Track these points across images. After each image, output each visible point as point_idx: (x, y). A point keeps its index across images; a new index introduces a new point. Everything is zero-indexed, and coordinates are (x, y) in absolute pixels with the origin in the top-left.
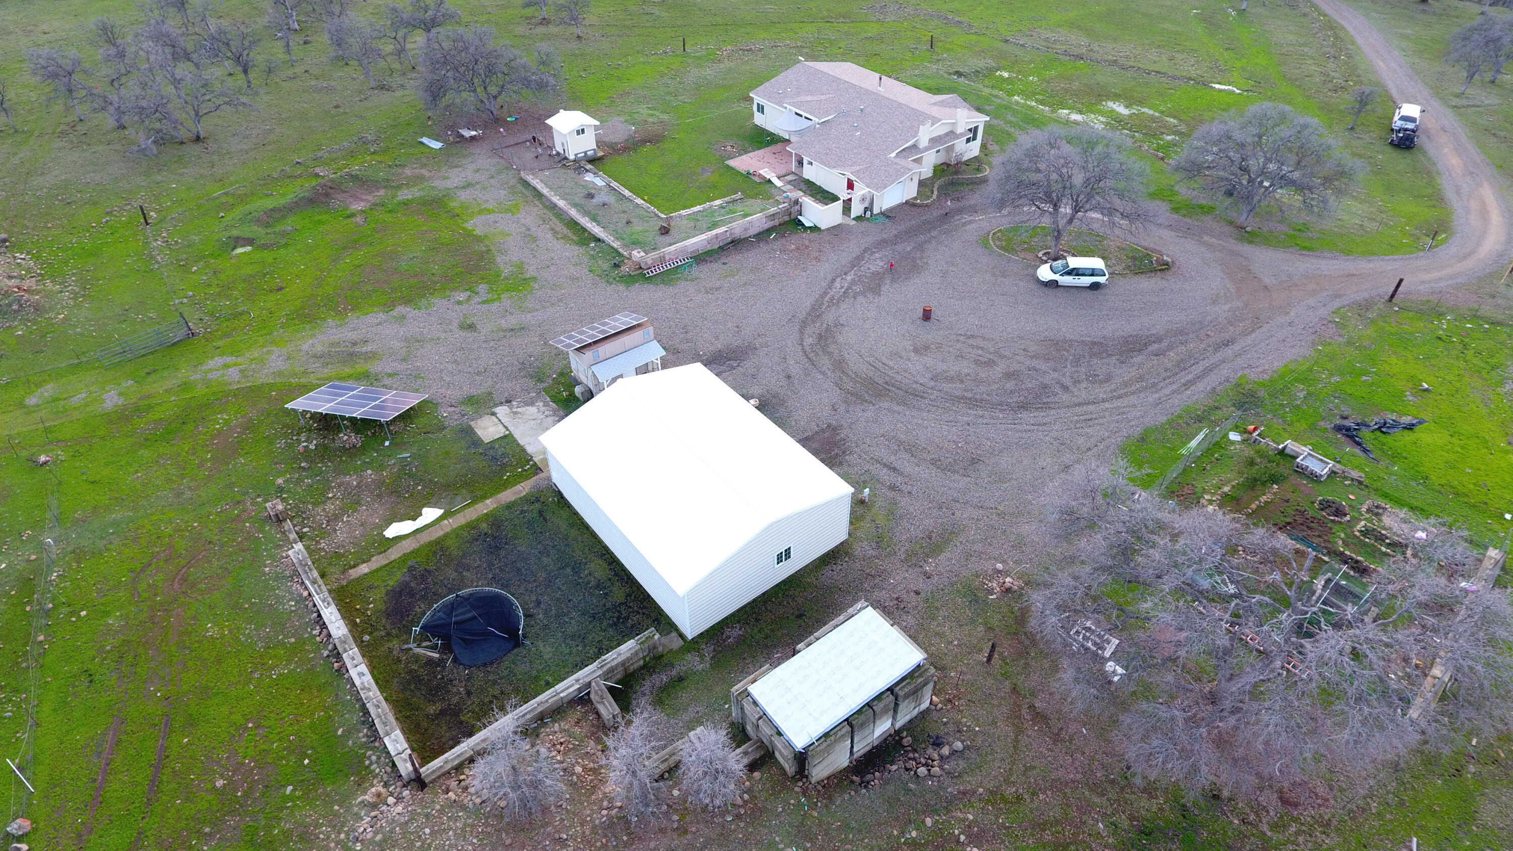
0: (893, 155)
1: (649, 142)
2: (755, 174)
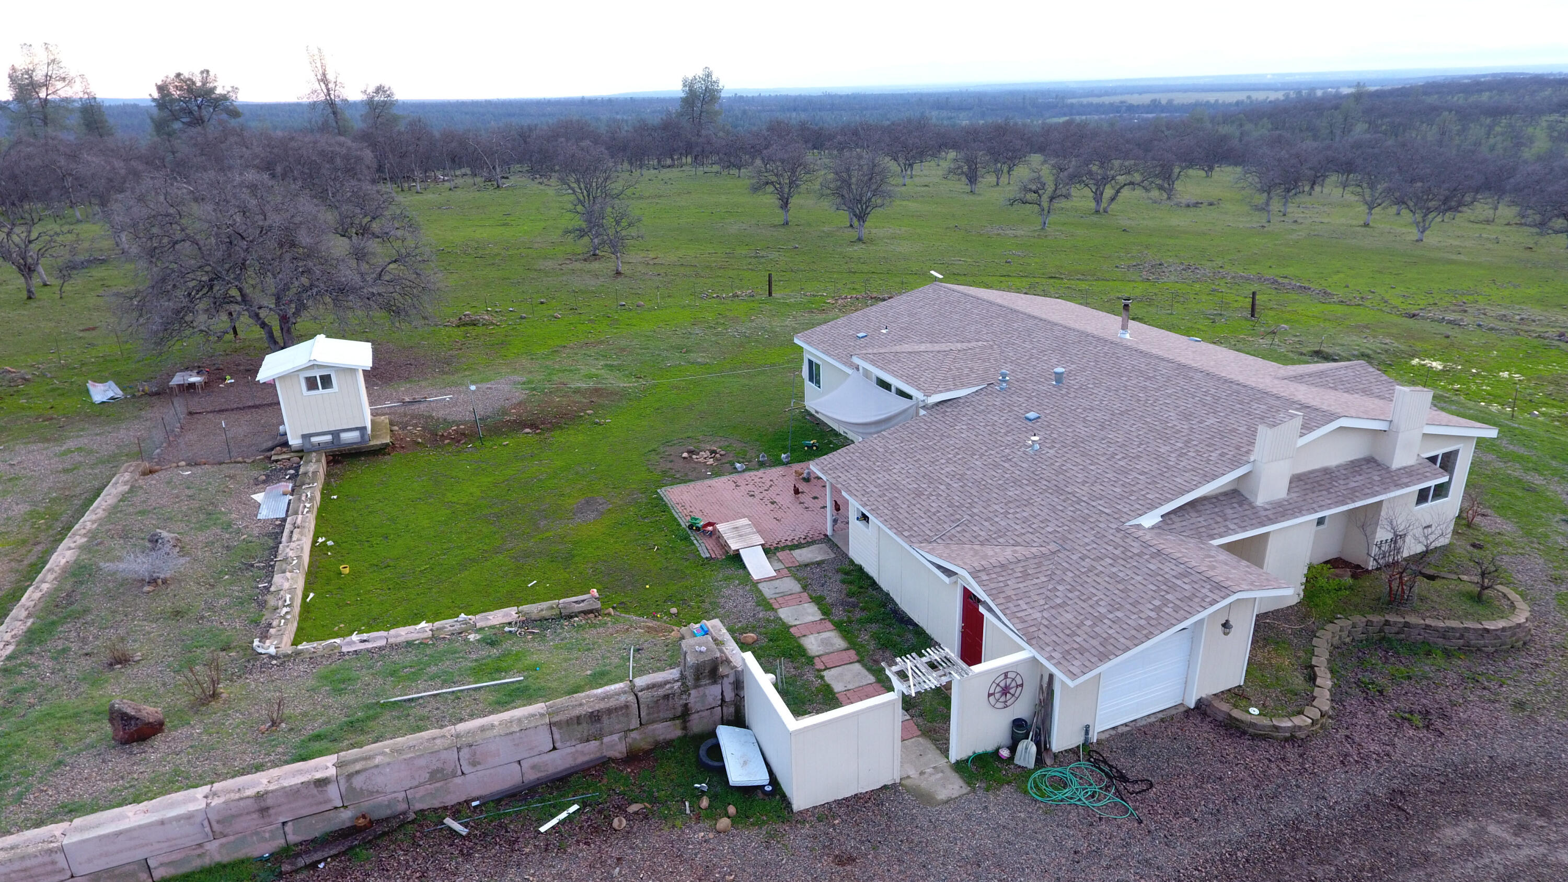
0: (1150, 520)
1: (533, 426)
2: (708, 531)
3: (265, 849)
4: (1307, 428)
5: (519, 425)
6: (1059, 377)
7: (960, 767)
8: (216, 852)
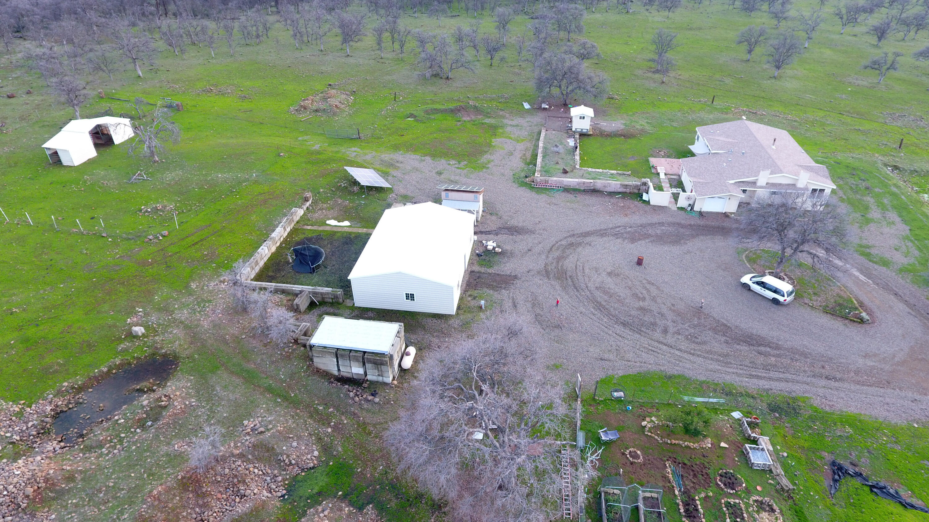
0: (732, 182)
1: (624, 136)
2: (655, 168)
3: (582, 189)
4: (770, 174)
5: (621, 135)
6: (743, 153)
7: (678, 208)
8: (577, 187)
